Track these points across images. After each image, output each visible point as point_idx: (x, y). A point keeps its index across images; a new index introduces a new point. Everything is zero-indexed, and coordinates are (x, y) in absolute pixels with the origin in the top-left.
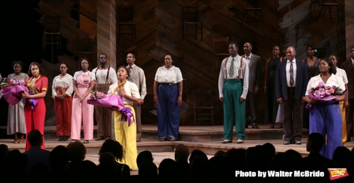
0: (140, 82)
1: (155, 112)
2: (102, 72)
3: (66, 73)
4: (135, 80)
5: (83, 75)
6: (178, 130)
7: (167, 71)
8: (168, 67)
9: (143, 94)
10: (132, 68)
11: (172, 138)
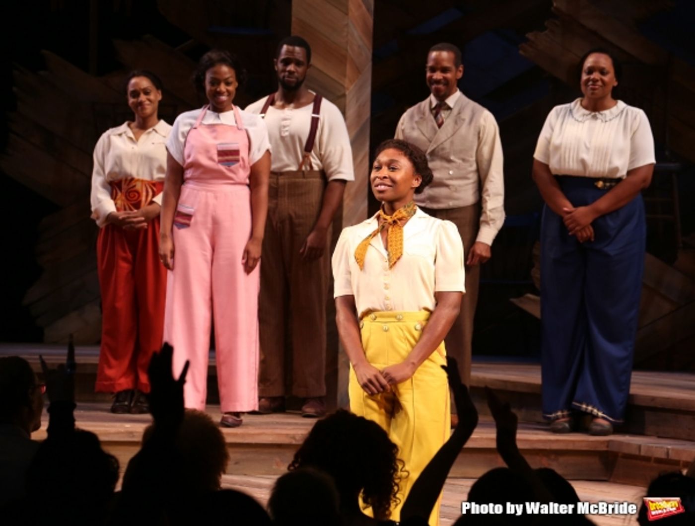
0: (478, 170)
1: (532, 305)
2: (285, 119)
3: (155, 116)
4: (459, 161)
5: (212, 127)
6: (627, 383)
7: (588, 123)
8: (595, 107)
9: (487, 223)
10: (449, 108)
11: (597, 417)
